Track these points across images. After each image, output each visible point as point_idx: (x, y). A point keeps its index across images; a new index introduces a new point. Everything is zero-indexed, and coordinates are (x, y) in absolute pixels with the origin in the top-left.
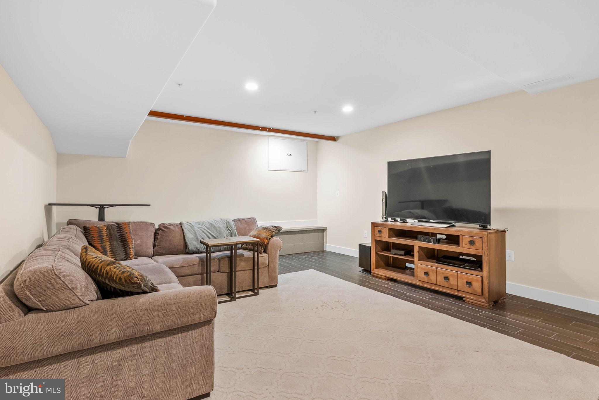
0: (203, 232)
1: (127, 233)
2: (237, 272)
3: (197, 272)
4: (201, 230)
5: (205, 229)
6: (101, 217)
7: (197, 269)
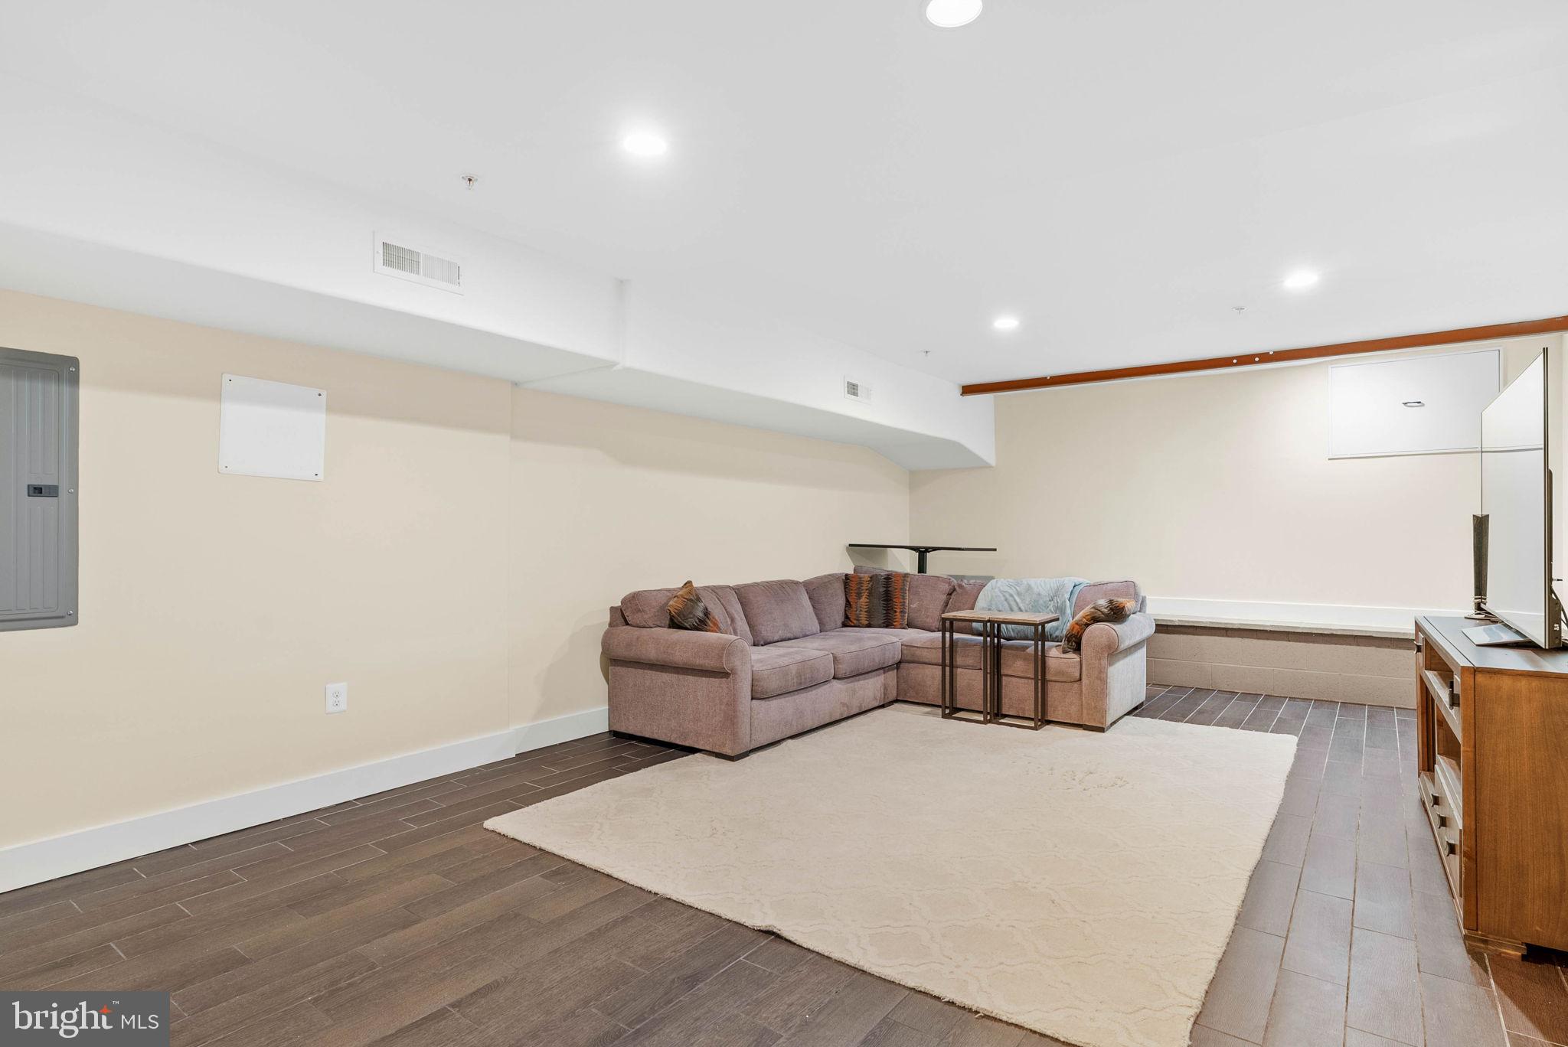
0: (1006, 600)
1: (896, 589)
2: (1004, 678)
3: (934, 661)
4: (1004, 596)
5: (1011, 596)
6: (922, 568)
7: (937, 656)
